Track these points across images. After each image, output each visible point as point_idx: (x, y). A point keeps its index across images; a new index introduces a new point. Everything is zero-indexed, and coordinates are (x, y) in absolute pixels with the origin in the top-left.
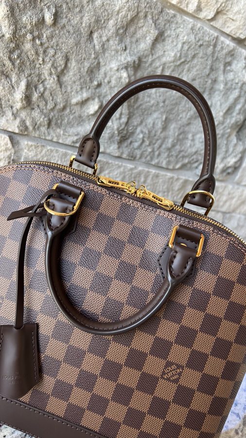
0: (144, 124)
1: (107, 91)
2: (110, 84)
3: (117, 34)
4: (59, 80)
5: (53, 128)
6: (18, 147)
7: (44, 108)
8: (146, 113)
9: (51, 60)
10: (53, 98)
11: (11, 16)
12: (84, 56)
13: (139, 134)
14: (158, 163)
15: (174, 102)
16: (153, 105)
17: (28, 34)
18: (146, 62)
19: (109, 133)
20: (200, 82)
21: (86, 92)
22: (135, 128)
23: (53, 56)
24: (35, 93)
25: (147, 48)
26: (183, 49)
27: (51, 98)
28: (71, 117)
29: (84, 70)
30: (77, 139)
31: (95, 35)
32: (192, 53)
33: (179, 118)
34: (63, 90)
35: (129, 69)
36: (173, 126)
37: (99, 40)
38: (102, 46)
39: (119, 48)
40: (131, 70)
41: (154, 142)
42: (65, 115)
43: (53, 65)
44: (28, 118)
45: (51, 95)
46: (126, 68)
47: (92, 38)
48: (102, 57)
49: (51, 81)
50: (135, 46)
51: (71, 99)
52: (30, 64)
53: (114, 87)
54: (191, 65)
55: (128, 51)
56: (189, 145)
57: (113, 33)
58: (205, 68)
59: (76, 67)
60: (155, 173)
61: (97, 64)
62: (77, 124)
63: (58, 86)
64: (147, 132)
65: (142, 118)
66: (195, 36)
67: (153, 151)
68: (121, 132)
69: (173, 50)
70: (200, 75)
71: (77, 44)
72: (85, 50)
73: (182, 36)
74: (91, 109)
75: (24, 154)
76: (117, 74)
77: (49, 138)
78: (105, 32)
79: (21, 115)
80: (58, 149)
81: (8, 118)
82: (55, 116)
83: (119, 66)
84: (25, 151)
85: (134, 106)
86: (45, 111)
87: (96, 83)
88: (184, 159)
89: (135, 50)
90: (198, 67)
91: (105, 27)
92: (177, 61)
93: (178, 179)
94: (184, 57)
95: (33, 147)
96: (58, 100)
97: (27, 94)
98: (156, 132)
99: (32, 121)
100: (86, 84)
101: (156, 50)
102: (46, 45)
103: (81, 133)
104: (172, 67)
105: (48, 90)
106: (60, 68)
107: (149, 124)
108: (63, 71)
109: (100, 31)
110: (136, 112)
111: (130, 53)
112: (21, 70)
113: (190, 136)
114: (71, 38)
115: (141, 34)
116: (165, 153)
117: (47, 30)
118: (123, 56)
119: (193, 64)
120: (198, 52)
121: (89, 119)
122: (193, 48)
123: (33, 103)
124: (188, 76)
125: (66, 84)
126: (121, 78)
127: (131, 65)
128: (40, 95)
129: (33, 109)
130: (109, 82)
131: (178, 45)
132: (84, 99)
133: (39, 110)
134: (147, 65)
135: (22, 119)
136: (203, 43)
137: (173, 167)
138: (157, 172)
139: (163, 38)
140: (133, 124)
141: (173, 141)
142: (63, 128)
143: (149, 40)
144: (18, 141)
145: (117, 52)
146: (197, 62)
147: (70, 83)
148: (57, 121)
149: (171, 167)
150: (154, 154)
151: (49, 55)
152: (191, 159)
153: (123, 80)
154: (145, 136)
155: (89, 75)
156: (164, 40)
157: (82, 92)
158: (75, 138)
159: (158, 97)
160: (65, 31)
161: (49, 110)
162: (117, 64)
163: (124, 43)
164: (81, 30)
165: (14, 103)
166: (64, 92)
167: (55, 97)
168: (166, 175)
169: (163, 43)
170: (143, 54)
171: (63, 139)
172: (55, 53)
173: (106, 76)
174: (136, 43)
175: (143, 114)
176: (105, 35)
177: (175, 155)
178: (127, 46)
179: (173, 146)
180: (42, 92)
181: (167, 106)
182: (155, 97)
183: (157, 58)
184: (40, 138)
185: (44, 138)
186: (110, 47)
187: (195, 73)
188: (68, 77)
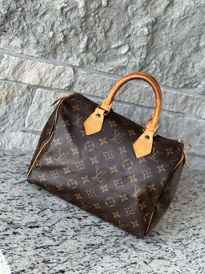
0: (157, 58)
1: (134, 39)
2: (136, 35)
3: (143, 5)
4: (105, 35)
5: (98, 62)
6: (76, 75)
7: (95, 51)
8: (159, 50)
9: (102, 25)
10: (101, 45)
11: (85, 6)
12: (122, 20)
13: (153, 65)
14: (166, 83)
15: (179, 43)
16: (164, 45)
17: (93, 13)
18: (160, 20)
19: (133, 65)
20: (199, 28)
21: (121, 41)
22: (150, 61)
23: (104, 22)
24: (91, 44)
25: (161, 12)
26: (186, 10)
27: (99, 45)
28: (110, 56)
29: (121, 28)
30: (112, 69)
31: (129, 8)
32: (192, 12)
33: (182, 53)
34: (107, 40)
35: (149, 26)
36: (177, 59)
37: (131, 10)
38: (133, 13)
39: (143, 14)
40: (150, 26)
41: (164, 69)
42: (106, 54)
43: (103, 27)
44: (85, 57)
45: (100, 43)
46: (147, 26)
47: (127, 10)
48: (132, 19)
49: (101, 36)
50: (154, 11)
51: (111, 45)
52: (91, 28)
53: (139, 37)
54: (191, 18)
55: (149, 15)
56: (190, 71)
57: (140, 6)
58: (202, 20)
59: (116, 27)
60: (164, 91)
61: (129, 24)
62: (113, 60)
63: (105, 38)
64: (159, 63)
65: (156, 54)
66: (194, 2)
67: (163, 76)
68: (141, 64)
69: (179, 11)
70: (199, 25)
71: (118, 14)
72: (122, 17)
73: (185, 2)
74: (123, 51)
75: (79, 79)
76: (141, 30)
77: (95, 69)
78: (135, 5)
79: (81, 56)
80: (100, 75)
81: (74, 58)
82: (100, 55)
83: (142, 25)
84: (80, 77)
85: (150, 47)
86: (95, 53)
87: (127, 35)
88: (186, 80)
89: (154, 13)
90: (196, 20)
91: (136, 3)
92: (182, 17)
93: (181, 95)
94: (187, 14)
95: (86, 75)
96: (103, 47)
97: (87, 44)
98: (165, 63)
99: (87, 60)
100: (121, 36)
101: (167, 11)
102: (101, 17)
103: (115, 65)
104: (178, 21)
105: (98, 41)
106: (107, 28)
107: (161, 58)
108: (108, 30)
109: (132, 5)
110: (151, 50)
111: (150, 16)
112: (85, 32)
113: (191, 65)
114: (115, 11)
115: (158, 3)
116: (171, 77)
117: (102, 9)
118: (145, 18)
119: (193, 18)
120: (196, 11)
121: (121, 57)
122: (193, 9)
123: (89, 49)
124: (190, 25)
125: (109, 37)
126: (143, 32)
127: (150, 23)
128: (94, 44)
129: (88, 52)
130: (135, 34)
131: (183, 8)
132: (119, 46)
133: (92, 53)
134: (161, 21)
135: (81, 58)
136: (200, 5)
137: (178, 86)
138: (165, 90)
139: (172, 4)
140: (149, 59)
141: (177, 69)
142: (104, 62)
143: (163, 6)
144: (77, 71)
145: (142, 16)
146: (196, 16)
147: (112, 36)
148: (101, 58)
149: (176, 87)
150: (163, 78)
151: (102, 22)
152: (191, 81)
153: (144, 33)
154: (157, 66)
155: (124, 31)
156: (173, 5)
157: (118, 41)
158: (111, 68)
159: (167, 41)
160: (112, 8)
161: (98, 52)
162: (141, 24)
163: (147, 10)
164: (121, 7)
165: (79, 50)
166: (107, 42)
167: (102, 45)
168: (172, 92)
169: (173, 7)
170: (159, 15)
171: (103, 69)
172: (105, 21)
173: (134, 31)
174: (154, 9)
175: (156, 51)
176: (135, 7)
177: (179, 78)
178: (148, 11)
179: (178, 72)
180: (95, 42)
181: (173, 46)
182: (165, 40)
183: (168, 16)
184: (90, 69)
185: (92, 68)
186: (137, 13)
187: (195, 23)
188: (111, 33)
